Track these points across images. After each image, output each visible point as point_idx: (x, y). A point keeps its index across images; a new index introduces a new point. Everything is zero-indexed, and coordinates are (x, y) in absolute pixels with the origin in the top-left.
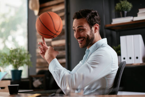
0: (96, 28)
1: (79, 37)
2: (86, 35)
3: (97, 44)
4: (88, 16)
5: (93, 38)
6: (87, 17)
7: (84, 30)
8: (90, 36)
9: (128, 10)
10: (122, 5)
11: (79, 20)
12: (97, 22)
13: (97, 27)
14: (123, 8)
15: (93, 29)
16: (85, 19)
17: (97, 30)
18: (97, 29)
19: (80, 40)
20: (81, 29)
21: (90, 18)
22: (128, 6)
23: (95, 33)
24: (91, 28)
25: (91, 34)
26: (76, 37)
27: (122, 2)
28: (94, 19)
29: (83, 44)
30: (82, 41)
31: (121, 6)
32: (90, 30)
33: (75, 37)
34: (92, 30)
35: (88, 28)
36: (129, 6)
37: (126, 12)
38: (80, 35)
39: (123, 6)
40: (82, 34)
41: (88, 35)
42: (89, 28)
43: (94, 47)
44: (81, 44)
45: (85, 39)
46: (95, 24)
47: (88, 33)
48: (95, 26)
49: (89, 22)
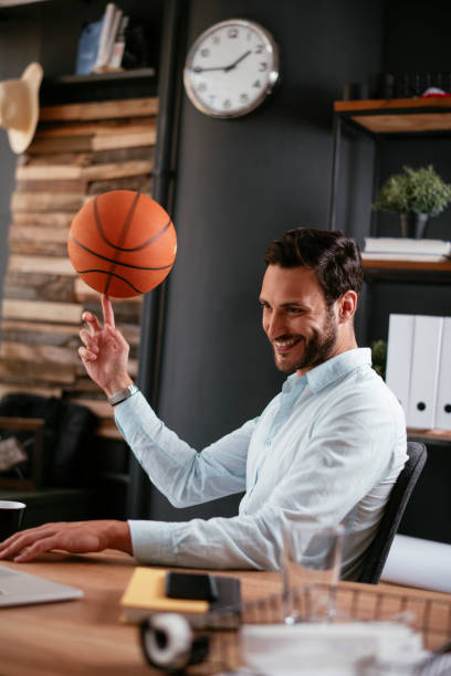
0: (346, 307)
1: (282, 334)
2: (310, 330)
3: (338, 363)
4: (323, 262)
5: (331, 342)
6: (317, 263)
7: (303, 312)
8: (324, 335)
9: (434, 209)
10: (414, 187)
11: (289, 273)
12: (354, 281)
13: (351, 300)
14: (415, 199)
15: (337, 307)
16: (313, 272)
17: (348, 313)
18: (350, 309)
19: (284, 344)
20: (292, 309)
21: (330, 266)
22: (438, 197)
23: (340, 322)
24: (329, 305)
25: (325, 328)
26: (273, 333)
27: (415, 176)
28: (344, 271)
29: (289, 358)
30: (289, 347)
31: (409, 192)
32: (324, 312)
33: (269, 332)
34: (332, 315)
35: (318, 307)
36: (442, 196)
37: (423, 218)
38: (287, 329)
39: (416, 193)
40: (295, 324)
41: (315, 331)
42: (322, 305)
43: (328, 371)
44: (284, 355)
45: (302, 343)
46: (345, 291)
47: (318, 324)
48: (344, 299)
49: (324, 283)
